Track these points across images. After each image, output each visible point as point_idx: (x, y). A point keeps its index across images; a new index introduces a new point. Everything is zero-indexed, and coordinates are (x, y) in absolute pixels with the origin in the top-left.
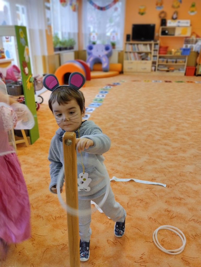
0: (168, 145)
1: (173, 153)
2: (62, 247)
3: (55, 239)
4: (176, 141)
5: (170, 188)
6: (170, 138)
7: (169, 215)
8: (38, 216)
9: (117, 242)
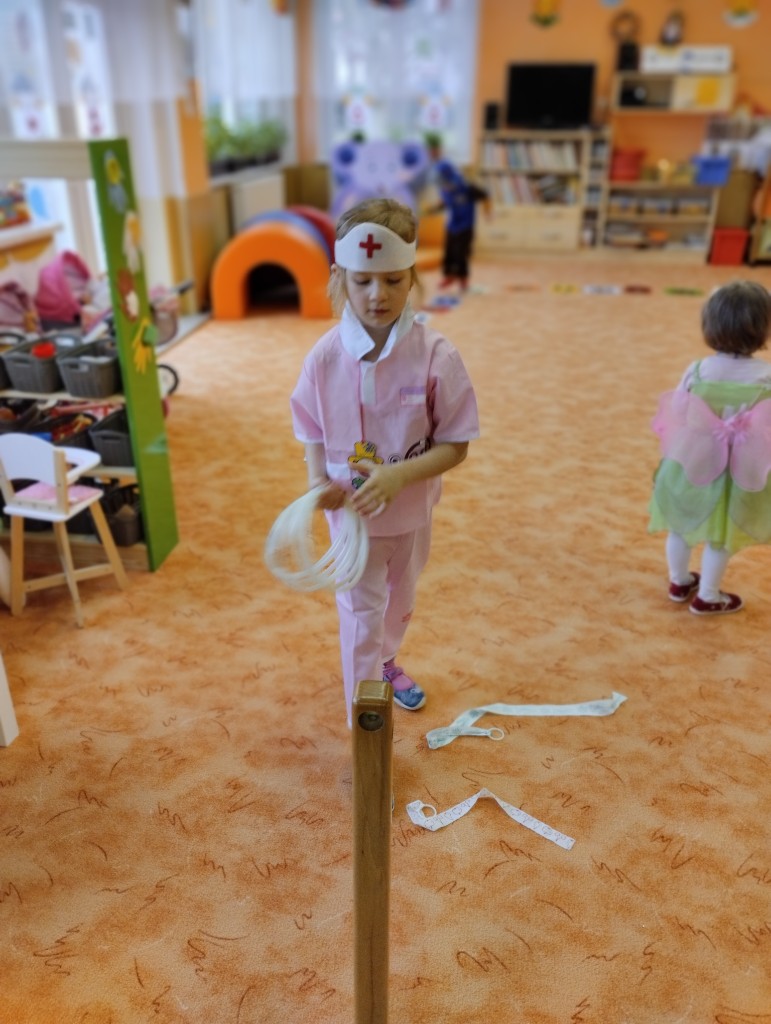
0: (653, 570)
2: (299, 980)
3: (273, 953)
5: (666, 746)
7: (667, 852)
8: (206, 864)
9: (492, 958)
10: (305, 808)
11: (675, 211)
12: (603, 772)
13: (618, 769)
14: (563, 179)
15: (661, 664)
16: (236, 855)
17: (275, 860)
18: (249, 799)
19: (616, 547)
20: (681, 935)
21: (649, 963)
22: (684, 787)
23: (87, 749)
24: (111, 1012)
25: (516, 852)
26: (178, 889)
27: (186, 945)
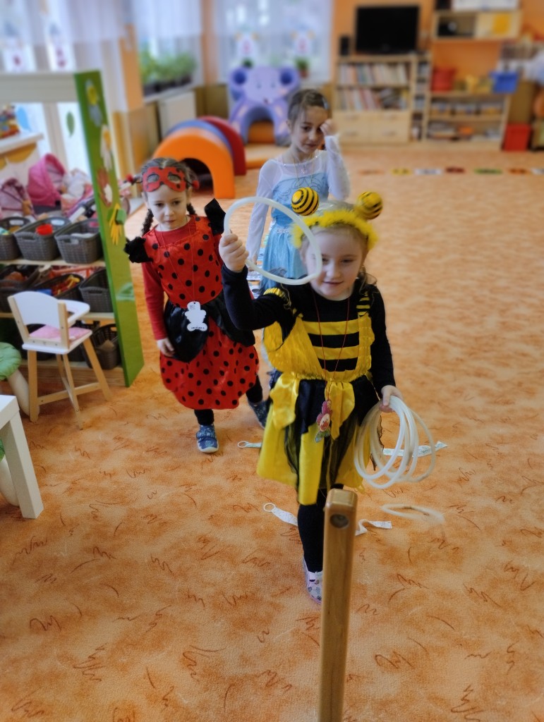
0: (486, 376)
1: (500, 399)
2: (265, 679)
3: (245, 660)
4: (504, 362)
5: (508, 502)
6: (487, 355)
7: (517, 579)
8: (190, 597)
9: (401, 659)
10: (256, 555)
11: (478, 112)
12: (465, 522)
13: (475, 519)
14: (397, 91)
15: (498, 443)
16: (211, 590)
17: (239, 593)
18: (215, 550)
19: (457, 359)
20: (532, 638)
21: (512, 659)
22: (524, 532)
23: (95, 517)
24: (134, 707)
25: (410, 582)
26: (172, 616)
27: (182, 656)
